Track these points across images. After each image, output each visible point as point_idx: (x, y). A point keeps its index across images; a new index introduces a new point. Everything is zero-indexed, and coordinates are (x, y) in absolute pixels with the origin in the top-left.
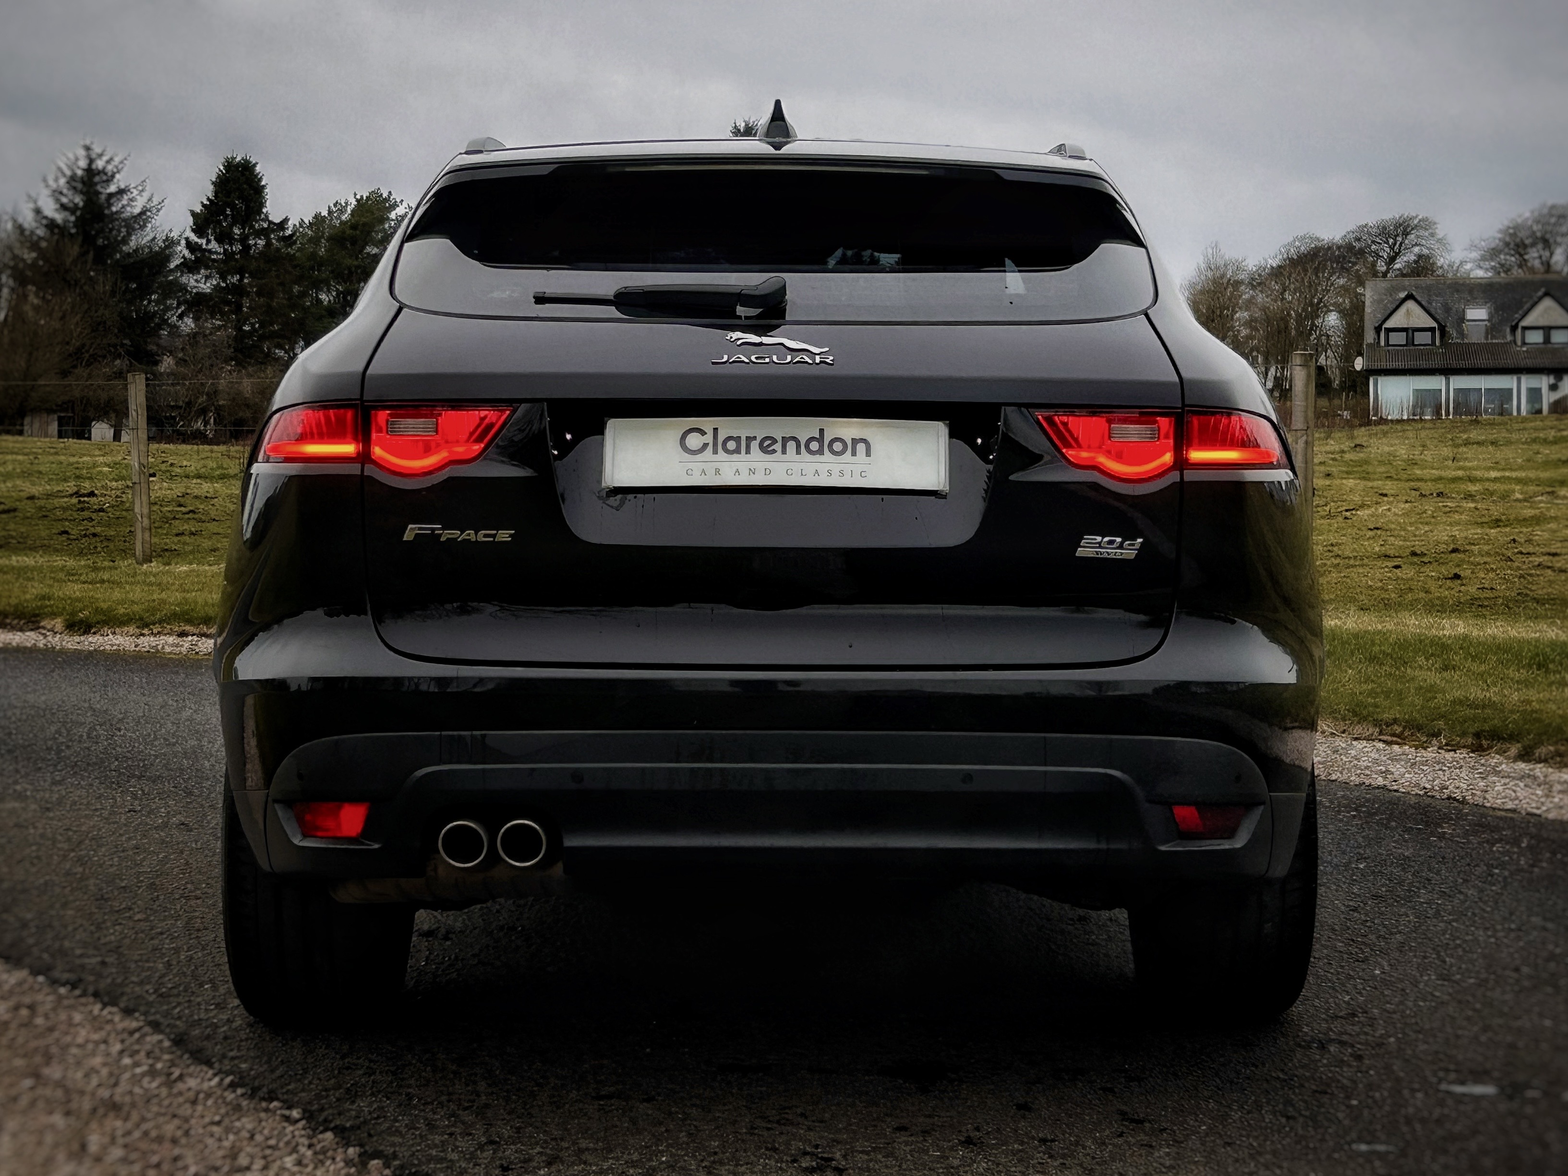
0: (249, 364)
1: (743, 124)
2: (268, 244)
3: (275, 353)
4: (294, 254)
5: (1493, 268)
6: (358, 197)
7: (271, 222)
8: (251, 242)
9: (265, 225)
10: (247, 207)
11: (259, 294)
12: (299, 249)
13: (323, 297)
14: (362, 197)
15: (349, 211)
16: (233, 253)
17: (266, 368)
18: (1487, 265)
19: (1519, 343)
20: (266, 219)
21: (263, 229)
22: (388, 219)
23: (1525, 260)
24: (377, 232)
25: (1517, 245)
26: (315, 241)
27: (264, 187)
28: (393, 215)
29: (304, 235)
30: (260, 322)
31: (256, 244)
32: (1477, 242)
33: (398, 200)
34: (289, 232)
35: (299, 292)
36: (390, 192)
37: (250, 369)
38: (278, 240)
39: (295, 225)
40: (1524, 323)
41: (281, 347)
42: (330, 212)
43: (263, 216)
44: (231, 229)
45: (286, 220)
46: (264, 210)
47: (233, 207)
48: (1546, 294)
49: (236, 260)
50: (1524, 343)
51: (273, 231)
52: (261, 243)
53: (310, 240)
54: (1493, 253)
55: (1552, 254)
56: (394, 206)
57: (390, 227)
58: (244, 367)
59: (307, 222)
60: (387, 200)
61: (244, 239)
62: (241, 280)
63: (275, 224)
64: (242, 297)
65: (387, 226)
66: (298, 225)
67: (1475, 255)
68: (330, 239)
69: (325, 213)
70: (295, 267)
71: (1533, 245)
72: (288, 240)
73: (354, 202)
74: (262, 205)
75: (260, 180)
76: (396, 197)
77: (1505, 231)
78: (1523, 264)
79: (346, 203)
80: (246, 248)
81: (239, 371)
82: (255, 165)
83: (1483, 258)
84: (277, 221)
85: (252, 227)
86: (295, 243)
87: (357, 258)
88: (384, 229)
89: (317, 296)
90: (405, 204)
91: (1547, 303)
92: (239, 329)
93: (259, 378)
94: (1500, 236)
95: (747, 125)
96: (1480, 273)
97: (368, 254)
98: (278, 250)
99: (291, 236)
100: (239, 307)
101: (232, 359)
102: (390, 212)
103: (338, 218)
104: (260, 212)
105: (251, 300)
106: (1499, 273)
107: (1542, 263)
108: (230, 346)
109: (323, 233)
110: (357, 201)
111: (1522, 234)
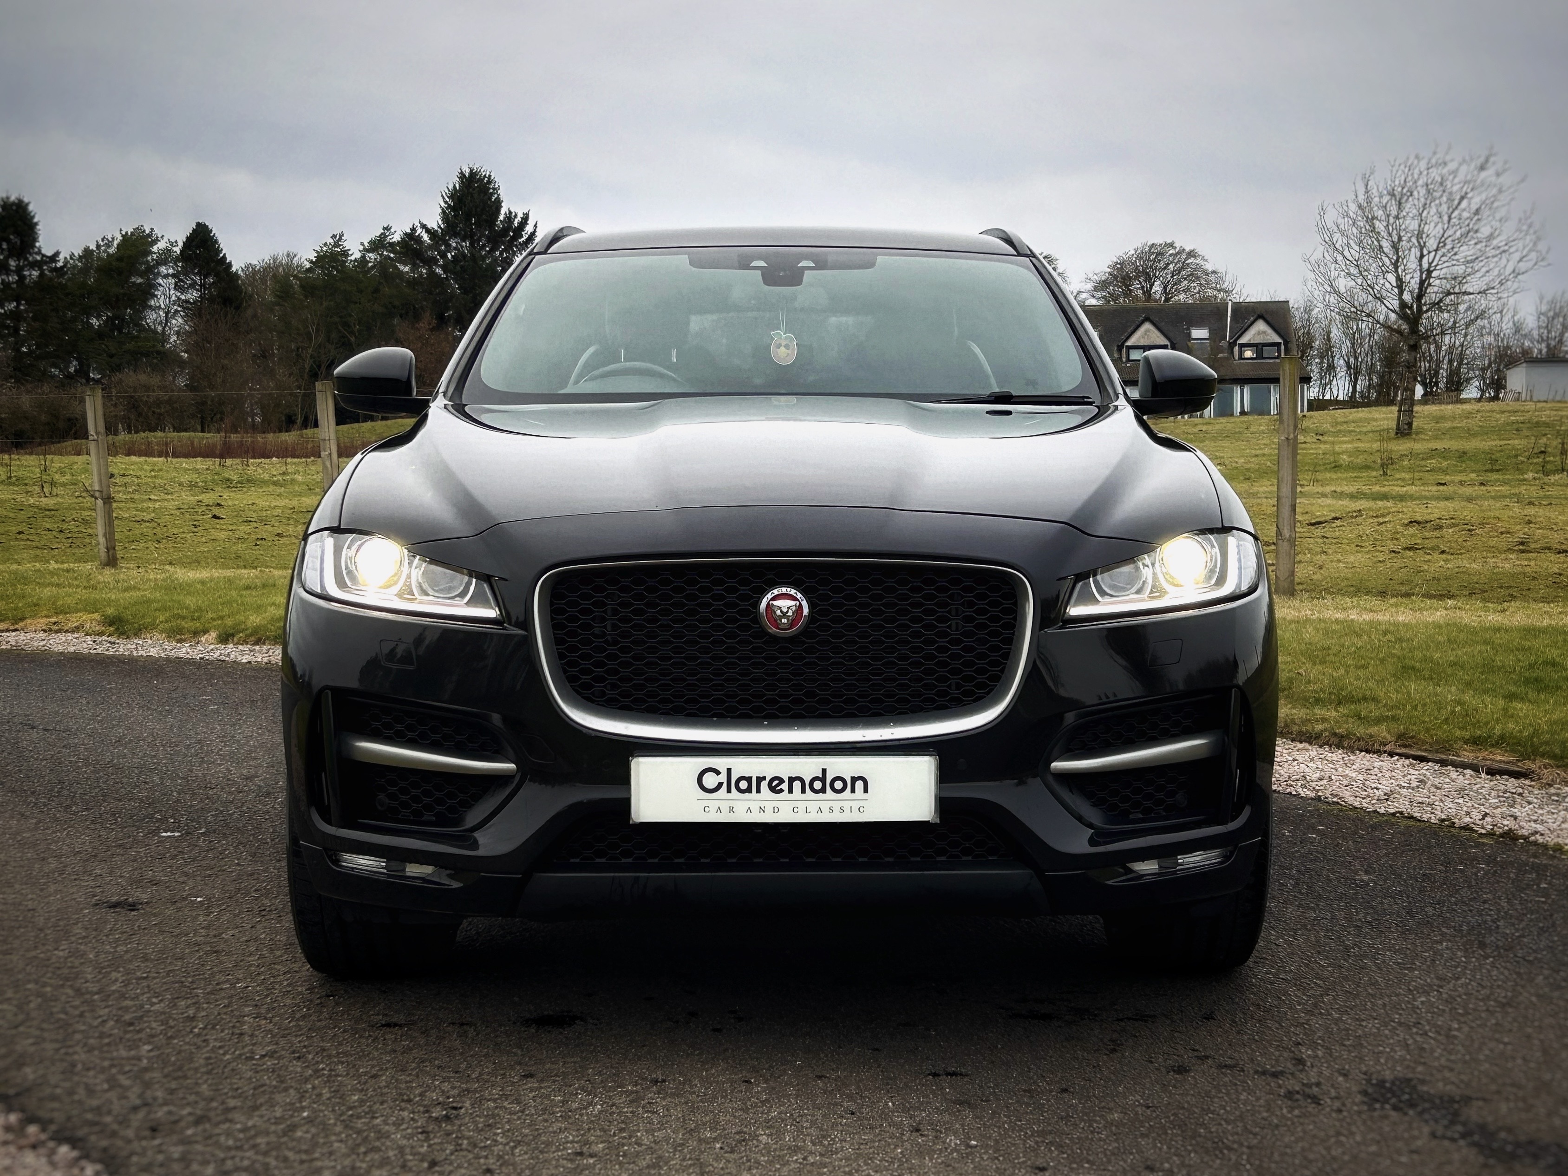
0: (27, 381)
1: (468, 171)
2: (42, 275)
3: (51, 372)
4: (66, 284)
5: (1104, 297)
6: (124, 233)
7: (43, 256)
8: (26, 273)
9: (39, 258)
10: (22, 242)
11: (34, 319)
12: (69, 279)
13: (94, 321)
14: (127, 233)
15: (115, 246)
16: (9, 283)
17: (42, 385)
18: (1099, 294)
19: (1124, 360)
20: (39, 252)
21: (37, 261)
22: (151, 253)
23: (1130, 290)
24: (141, 264)
25: (1123, 278)
26: (85, 271)
27: (36, 224)
28: (155, 249)
29: (74, 266)
30: (36, 344)
31: (30, 275)
32: (1090, 276)
33: (159, 236)
34: (60, 264)
35: (72, 317)
36: (152, 229)
37: (29, 386)
38: (50, 271)
39: (66, 258)
40: (1129, 343)
41: (56, 366)
42: (98, 246)
43: (36, 250)
44: (7, 261)
45: (57, 254)
46: (37, 244)
47: (8, 241)
48: (1147, 319)
49: (13, 289)
50: (1128, 360)
51: (46, 263)
52: (35, 273)
53: (81, 271)
54: (1102, 285)
55: (1152, 286)
56: (156, 241)
57: (153, 260)
58: (22, 384)
59: (76, 255)
60: (149, 235)
61: (19, 270)
62: (17, 307)
63: (47, 257)
64: (19, 321)
65: (149, 258)
66: (68, 257)
67: (1089, 286)
68: (99, 270)
69: (93, 247)
70: (67, 295)
71: (1137, 277)
72: (60, 271)
73: (120, 238)
74: (35, 240)
75: (33, 217)
76: (158, 232)
77: (1113, 266)
78: (1128, 293)
79: (113, 239)
80: (22, 278)
81: (18, 388)
82: (27, 204)
83: (1096, 289)
84: (49, 253)
85: (26, 259)
86: (66, 273)
87: (123, 288)
88: (147, 261)
89: (88, 321)
90: (166, 239)
91: (1147, 326)
92: (18, 350)
93: (37, 394)
94: (1109, 270)
95: (471, 171)
96: (1093, 302)
97: (134, 283)
98: (51, 279)
99: (62, 268)
100: (16, 330)
101: (11, 377)
102: (152, 246)
103: (105, 251)
104: (33, 246)
105: (28, 324)
106: (1109, 301)
107: (1144, 293)
108: (9, 365)
109: (92, 265)
110: (123, 236)
111: (1128, 269)
